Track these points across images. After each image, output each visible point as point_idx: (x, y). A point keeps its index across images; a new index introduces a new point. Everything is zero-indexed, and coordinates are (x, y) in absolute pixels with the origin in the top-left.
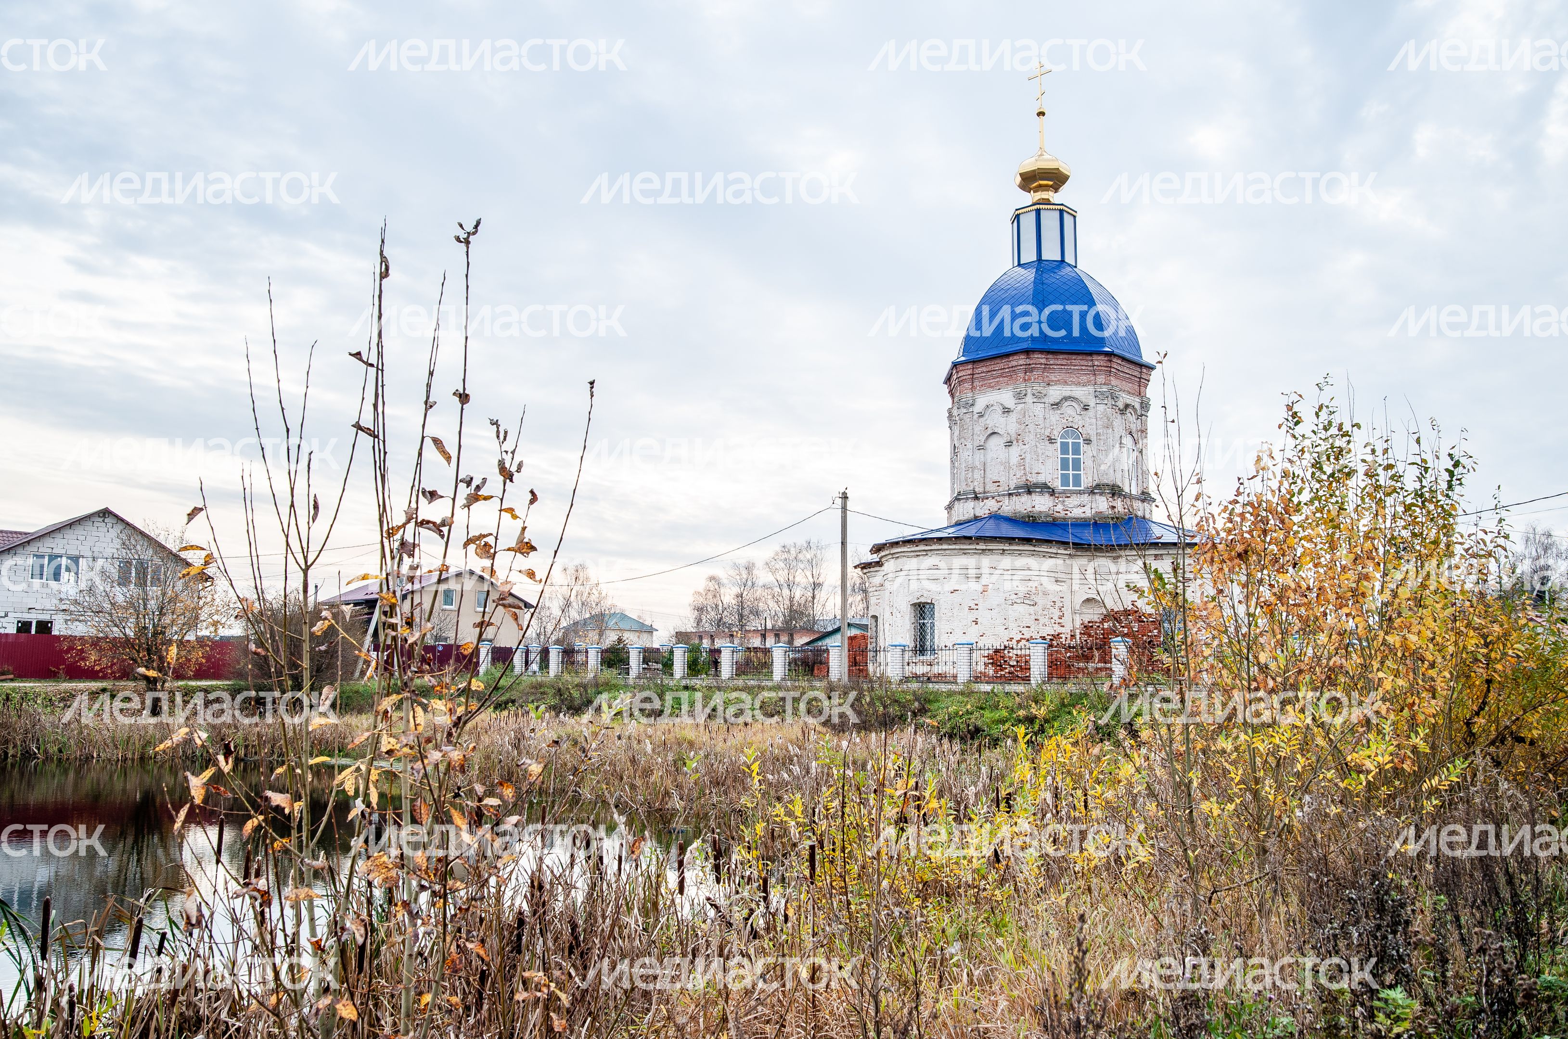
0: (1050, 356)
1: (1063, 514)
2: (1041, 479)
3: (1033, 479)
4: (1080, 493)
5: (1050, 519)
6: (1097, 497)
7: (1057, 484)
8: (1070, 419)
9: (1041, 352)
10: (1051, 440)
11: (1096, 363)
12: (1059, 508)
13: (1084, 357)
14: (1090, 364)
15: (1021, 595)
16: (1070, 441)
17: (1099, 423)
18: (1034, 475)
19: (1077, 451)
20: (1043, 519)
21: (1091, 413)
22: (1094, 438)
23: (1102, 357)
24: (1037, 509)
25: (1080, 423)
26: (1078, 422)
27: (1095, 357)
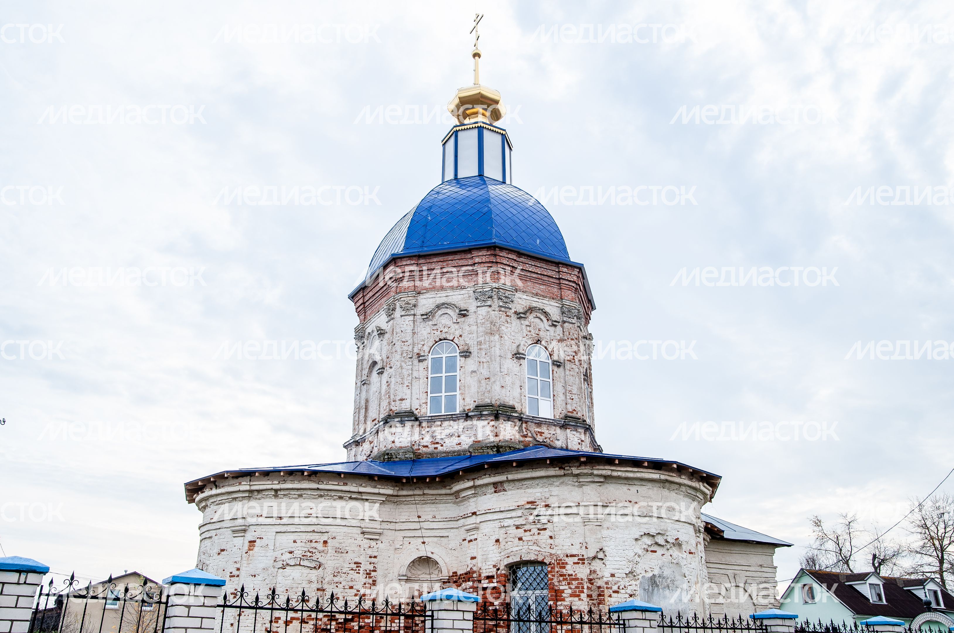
0: (422, 261)
1: (431, 447)
2: (405, 406)
3: (397, 407)
4: (453, 418)
5: (410, 455)
6: (475, 422)
7: (426, 411)
8: (446, 330)
9: (410, 257)
10: (421, 358)
11: (477, 260)
12: (427, 440)
13: (463, 256)
14: (470, 262)
15: (298, 553)
16: (444, 356)
17: (481, 329)
18: (398, 402)
19: (452, 367)
20: (401, 456)
21: (471, 319)
22: (474, 350)
23: (484, 252)
24: (398, 444)
25: (457, 333)
26: (454, 331)
27: (475, 253)
